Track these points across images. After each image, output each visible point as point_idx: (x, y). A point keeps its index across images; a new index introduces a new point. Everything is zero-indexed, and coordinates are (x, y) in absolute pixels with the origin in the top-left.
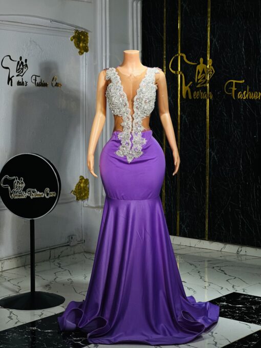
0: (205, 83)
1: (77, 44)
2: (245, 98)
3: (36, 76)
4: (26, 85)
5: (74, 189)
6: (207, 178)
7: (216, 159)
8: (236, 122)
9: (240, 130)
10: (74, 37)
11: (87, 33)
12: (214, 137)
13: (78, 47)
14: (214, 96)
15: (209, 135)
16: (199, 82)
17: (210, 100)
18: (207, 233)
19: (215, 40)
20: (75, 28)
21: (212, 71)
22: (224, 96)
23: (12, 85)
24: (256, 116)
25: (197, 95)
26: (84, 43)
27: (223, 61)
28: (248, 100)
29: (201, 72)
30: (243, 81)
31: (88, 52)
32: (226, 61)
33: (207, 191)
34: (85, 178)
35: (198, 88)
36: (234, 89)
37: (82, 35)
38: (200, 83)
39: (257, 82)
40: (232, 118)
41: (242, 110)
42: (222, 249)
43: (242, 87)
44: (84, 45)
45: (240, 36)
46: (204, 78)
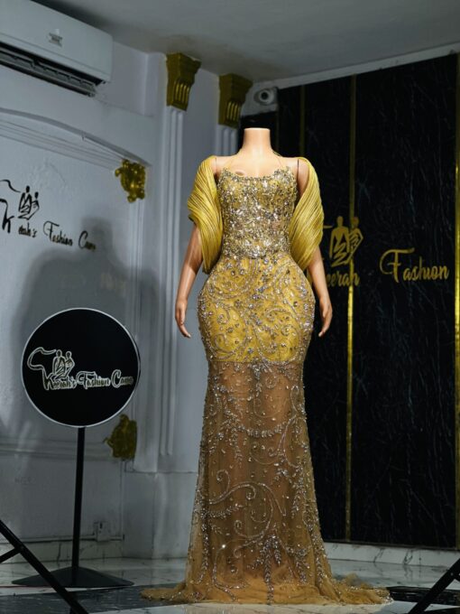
0: (345, 259)
1: (126, 184)
2: (415, 279)
3: (52, 224)
4: (34, 236)
5: (109, 437)
6: (349, 427)
7: (365, 390)
8: (400, 322)
9: (408, 336)
10: (121, 170)
11: (143, 168)
12: (361, 353)
13: (127, 188)
14: (361, 281)
15: (353, 348)
16: (336, 257)
17: (355, 287)
18: (348, 529)
19: (362, 186)
20: (123, 156)
21: (359, 238)
22: (380, 279)
23: (9, 231)
24: (436, 309)
25: (332, 281)
26: (136, 183)
27: (376, 220)
28: (422, 282)
29: (339, 239)
30: (412, 250)
31: (144, 199)
32: (382, 219)
33: (349, 450)
34: (130, 419)
35: (335, 268)
36: (396, 264)
37: (135, 169)
38: (338, 258)
39: (437, 249)
40: (394, 315)
41: (411, 299)
42: (376, 558)
43: (411, 261)
44: (138, 187)
45: (406, 175)
46: (345, 250)
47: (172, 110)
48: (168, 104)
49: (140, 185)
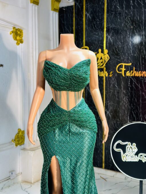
0: (102, 66)
1: (15, 37)
2: (132, 75)
7: (110, 116)
8: (125, 92)
9: (128, 97)
10: (13, 32)
11: (22, 30)
12: (108, 102)
13: (15, 39)
14: (109, 74)
15: (105, 100)
17: (106, 77)
18: (104, 165)
19: (109, 37)
20: (13, 26)
21: (108, 58)
22: (116, 74)
24: (140, 88)
26: (20, 37)
27: (115, 51)
28: (134, 77)
29: (100, 58)
30: (130, 64)
31: (23, 43)
32: (117, 51)
34: (22, 130)
36: (123, 69)
37: (18, 31)
39: (141, 64)
40: (122, 89)
41: (129, 83)
42: (114, 175)
43: (129, 68)
44: (20, 38)
45: (128, 33)
46: (102, 62)
47: (33, 6)
48: (31, 3)
49: (21, 37)
